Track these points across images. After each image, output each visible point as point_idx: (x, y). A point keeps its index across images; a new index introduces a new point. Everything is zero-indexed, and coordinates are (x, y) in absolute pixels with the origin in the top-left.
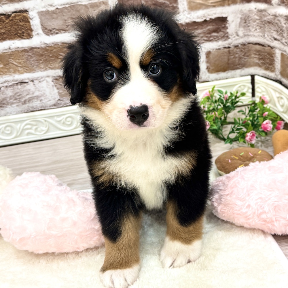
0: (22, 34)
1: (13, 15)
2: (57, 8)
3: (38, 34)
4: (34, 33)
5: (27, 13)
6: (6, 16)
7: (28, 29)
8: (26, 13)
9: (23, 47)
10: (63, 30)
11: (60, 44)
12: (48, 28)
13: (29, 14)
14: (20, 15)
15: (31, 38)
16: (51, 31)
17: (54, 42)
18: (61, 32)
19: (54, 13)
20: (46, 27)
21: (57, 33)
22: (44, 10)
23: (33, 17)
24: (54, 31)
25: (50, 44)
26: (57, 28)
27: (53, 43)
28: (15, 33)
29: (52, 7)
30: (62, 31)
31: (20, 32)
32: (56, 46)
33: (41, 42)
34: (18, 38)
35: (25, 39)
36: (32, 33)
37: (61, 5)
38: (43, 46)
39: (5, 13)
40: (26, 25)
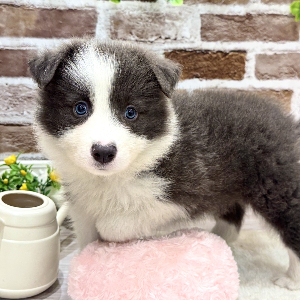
0: (234, 75)
1: (231, 54)
2: (275, 54)
3: (249, 77)
4: (245, 76)
5: (245, 54)
6: (224, 54)
7: (241, 71)
11: (268, 91)
12: (261, 73)
14: (237, 55)
15: (241, 79)
16: (263, 75)
17: (262, 88)
18: (272, 79)
19: (271, 58)
20: (259, 71)
21: (268, 79)
22: (262, 53)
23: (250, 58)
24: (266, 77)
25: (258, 88)
26: (269, 73)
28: (227, 72)
29: (271, 51)
30: (274, 78)
31: (232, 72)
32: (263, 92)
33: (250, 85)
34: (228, 78)
35: (235, 80)
36: (243, 75)
37: (280, 51)
38: (251, 90)
39: (222, 51)
40: (240, 65)
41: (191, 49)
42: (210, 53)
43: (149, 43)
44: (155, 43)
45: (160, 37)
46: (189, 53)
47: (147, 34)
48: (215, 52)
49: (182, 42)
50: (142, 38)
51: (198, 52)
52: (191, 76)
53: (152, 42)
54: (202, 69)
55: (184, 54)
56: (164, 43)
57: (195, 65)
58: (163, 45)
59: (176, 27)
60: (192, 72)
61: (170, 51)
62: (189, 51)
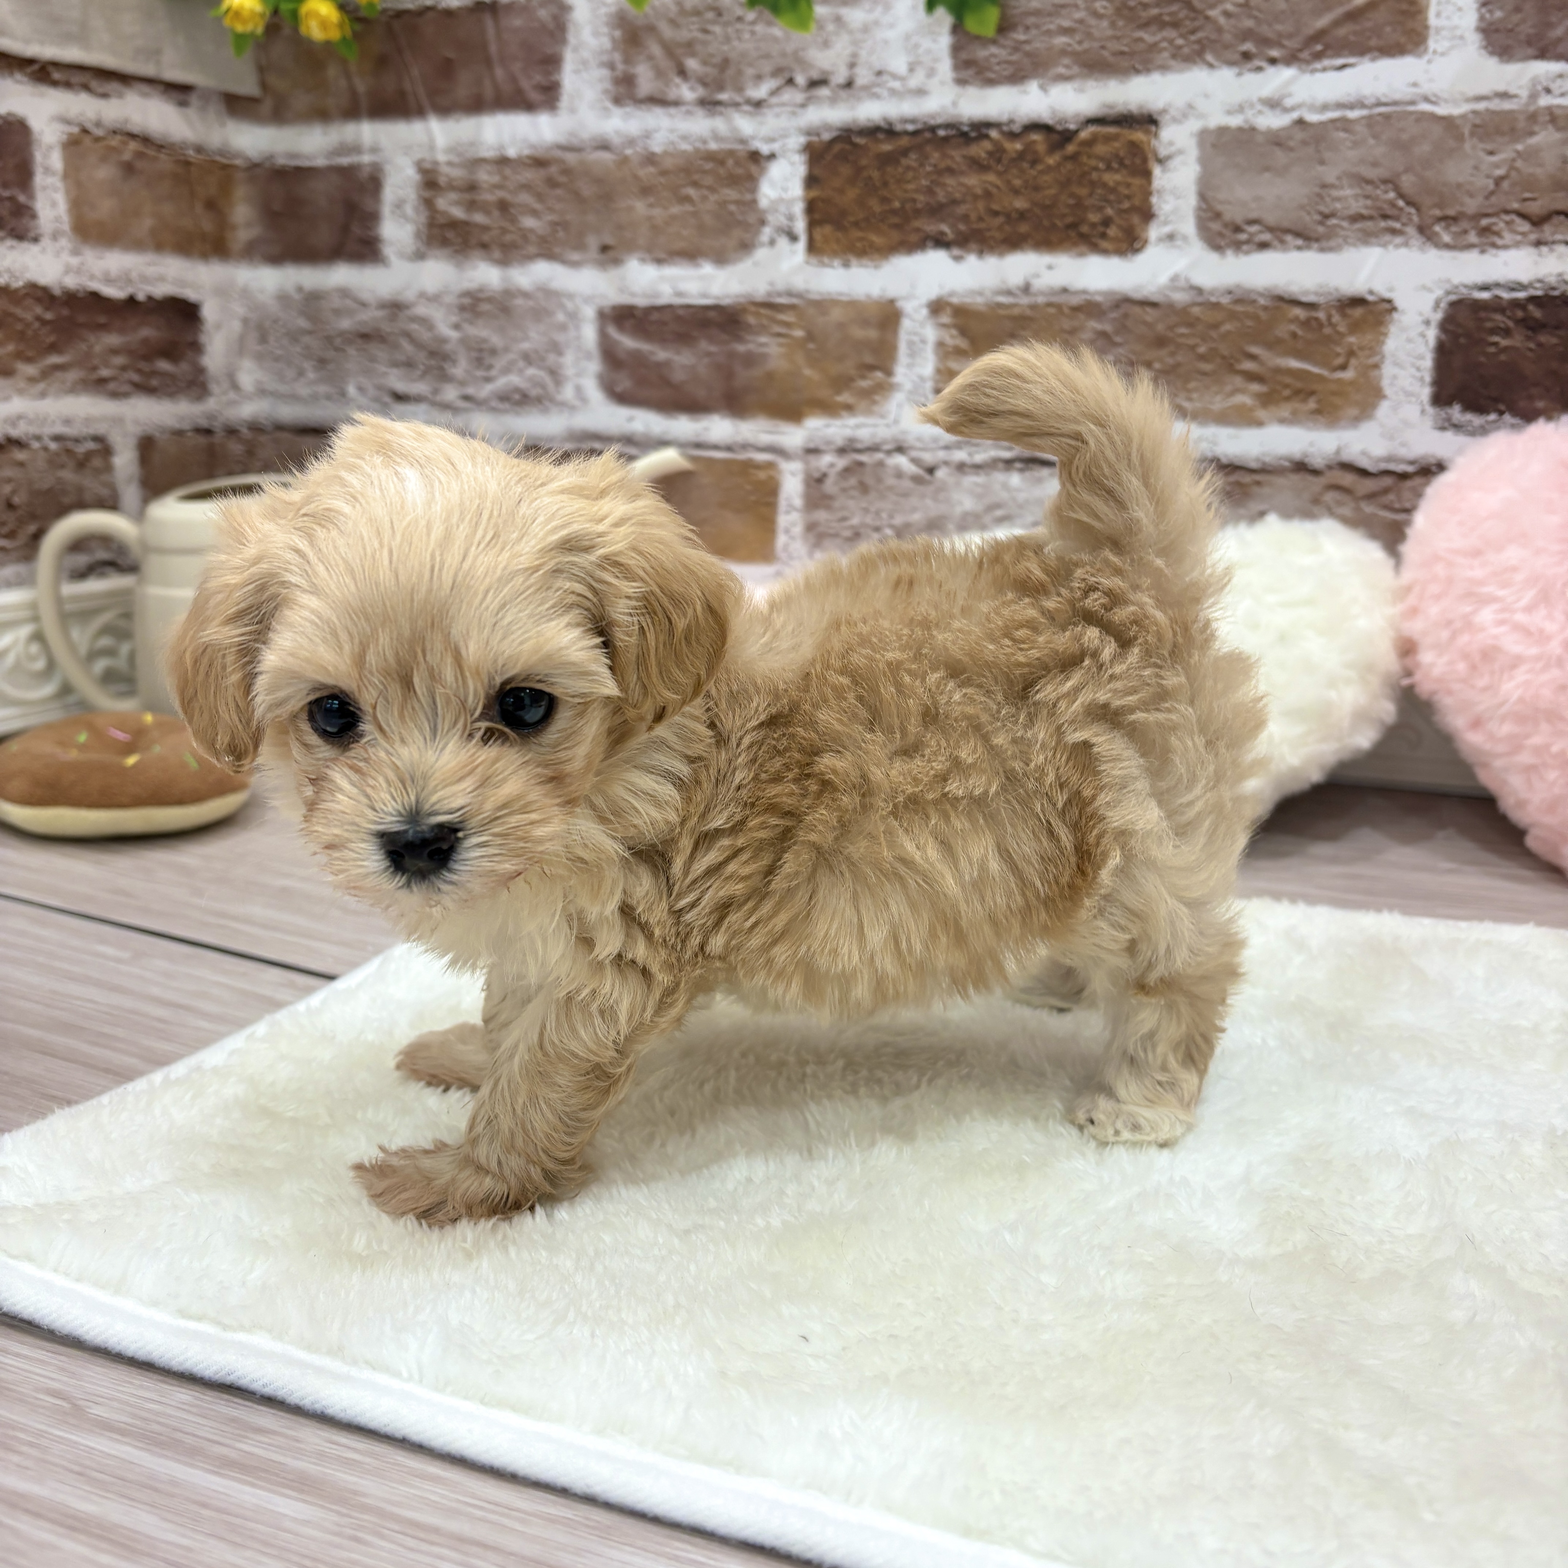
0: (1101, 229)
1: (1084, 135)
2: (1300, 122)
3: (1171, 237)
4: (1154, 232)
5: (1153, 128)
6: (1055, 137)
7: (1134, 209)
8: (1147, 132)
9: (1085, 292)
10: (1298, 234)
11: (1262, 301)
12: (1227, 217)
13: (1156, 135)
14: (1115, 137)
15: (1137, 251)
16: (1238, 229)
17: (1238, 286)
18: (1282, 242)
19: (1279, 144)
20: (1220, 208)
21: (1264, 246)
22: (1235, 121)
23: (1173, 149)
24: (1251, 235)
25: (1212, 292)
26: (1271, 219)
27: (1230, 292)
28: (1069, 220)
29: (1278, 112)
30: (1289, 238)
31: (1094, 217)
32: (1239, 308)
33: (1175, 278)
34: (1075, 244)
35: (1105, 252)
36: (1145, 230)
37: (1325, 107)
38: (1180, 297)
39: (1050, 122)
40: (1128, 185)
41: (913, 121)
42: (994, 134)
43: (747, 108)
44: (770, 106)
45: (790, 82)
46: (904, 141)
47: (740, 73)
48: (1016, 128)
49: (877, 96)
50: (721, 88)
51: (942, 133)
52: (914, 238)
53: (758, 104)
54: (962, 209)
55: (887, 147)
56: (803, 106)
57: (930, 191)
58: (799, 110)
59: (851, 32)
60: (917, 224)
61: (826, 136)
62: (906, 133)
